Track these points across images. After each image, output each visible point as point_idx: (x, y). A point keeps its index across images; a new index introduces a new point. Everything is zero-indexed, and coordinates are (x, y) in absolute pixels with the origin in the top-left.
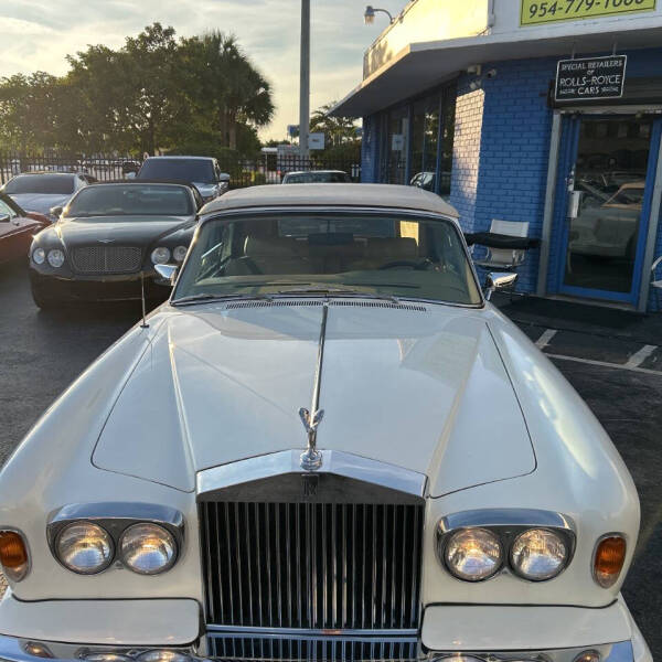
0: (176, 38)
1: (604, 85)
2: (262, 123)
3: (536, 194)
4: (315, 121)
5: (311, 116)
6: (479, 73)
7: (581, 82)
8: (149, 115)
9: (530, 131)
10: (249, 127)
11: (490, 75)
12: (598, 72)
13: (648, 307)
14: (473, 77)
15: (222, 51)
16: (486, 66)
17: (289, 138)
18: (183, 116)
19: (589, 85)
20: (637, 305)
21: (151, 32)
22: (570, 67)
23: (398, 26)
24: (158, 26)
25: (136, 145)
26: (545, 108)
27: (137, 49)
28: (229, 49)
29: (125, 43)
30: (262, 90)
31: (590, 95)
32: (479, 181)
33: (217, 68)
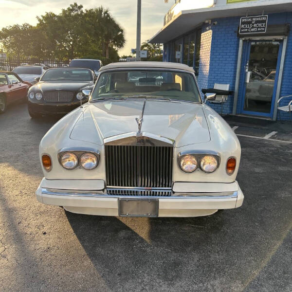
0: (83, 10)
1: (259, 27)
2: (120, 47)
3: (232, 73)
4: (143, 47)
5: (141, 45)
6: (210, 23)
7: (250, 26)
8: (71, 43)
9: (231, 47)
10: (114, 49)
11: (214, 24)
12: (257, 22)
13: (277, 119)
14: (207, 25)
15: (103, 15)
16: (213, 20)
17: (132, 55)
18: (86, 43)
19: (253, 27)
20: (272, 118)
21: (73, 7)
22: (245, 20)
23: (178, 4)
24: (76, 4)
25: (66, 56)
26: (236, 37)
27: (67, 14)
28: (106, 15)
29: (61, 12)
30: (120, 33)
31: (254, 32)
32: (210, 68)
33: (101, 23)
